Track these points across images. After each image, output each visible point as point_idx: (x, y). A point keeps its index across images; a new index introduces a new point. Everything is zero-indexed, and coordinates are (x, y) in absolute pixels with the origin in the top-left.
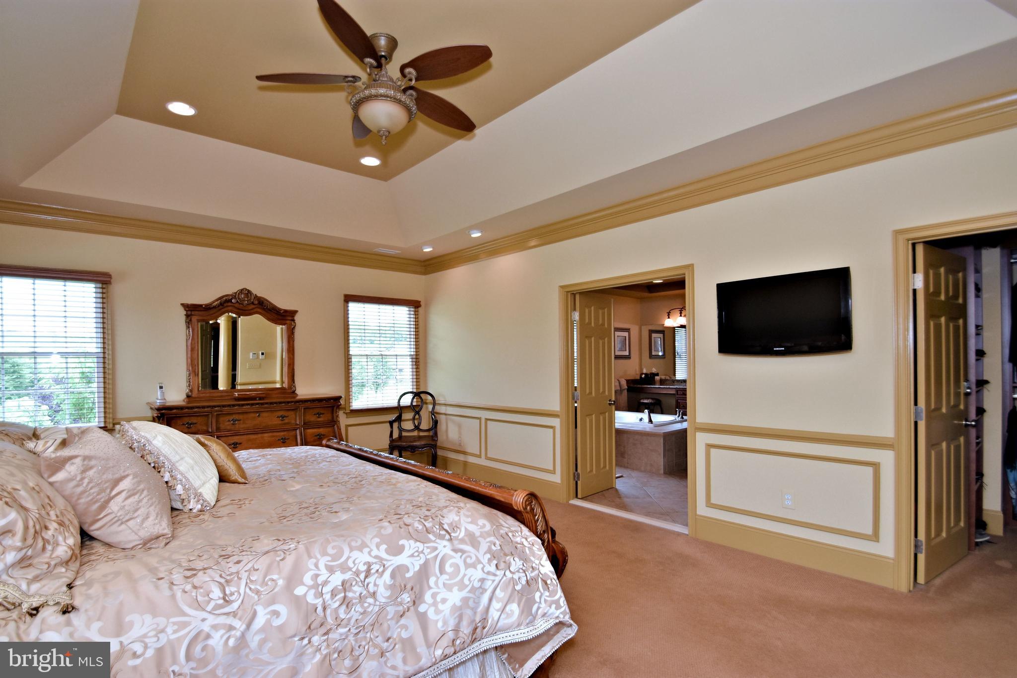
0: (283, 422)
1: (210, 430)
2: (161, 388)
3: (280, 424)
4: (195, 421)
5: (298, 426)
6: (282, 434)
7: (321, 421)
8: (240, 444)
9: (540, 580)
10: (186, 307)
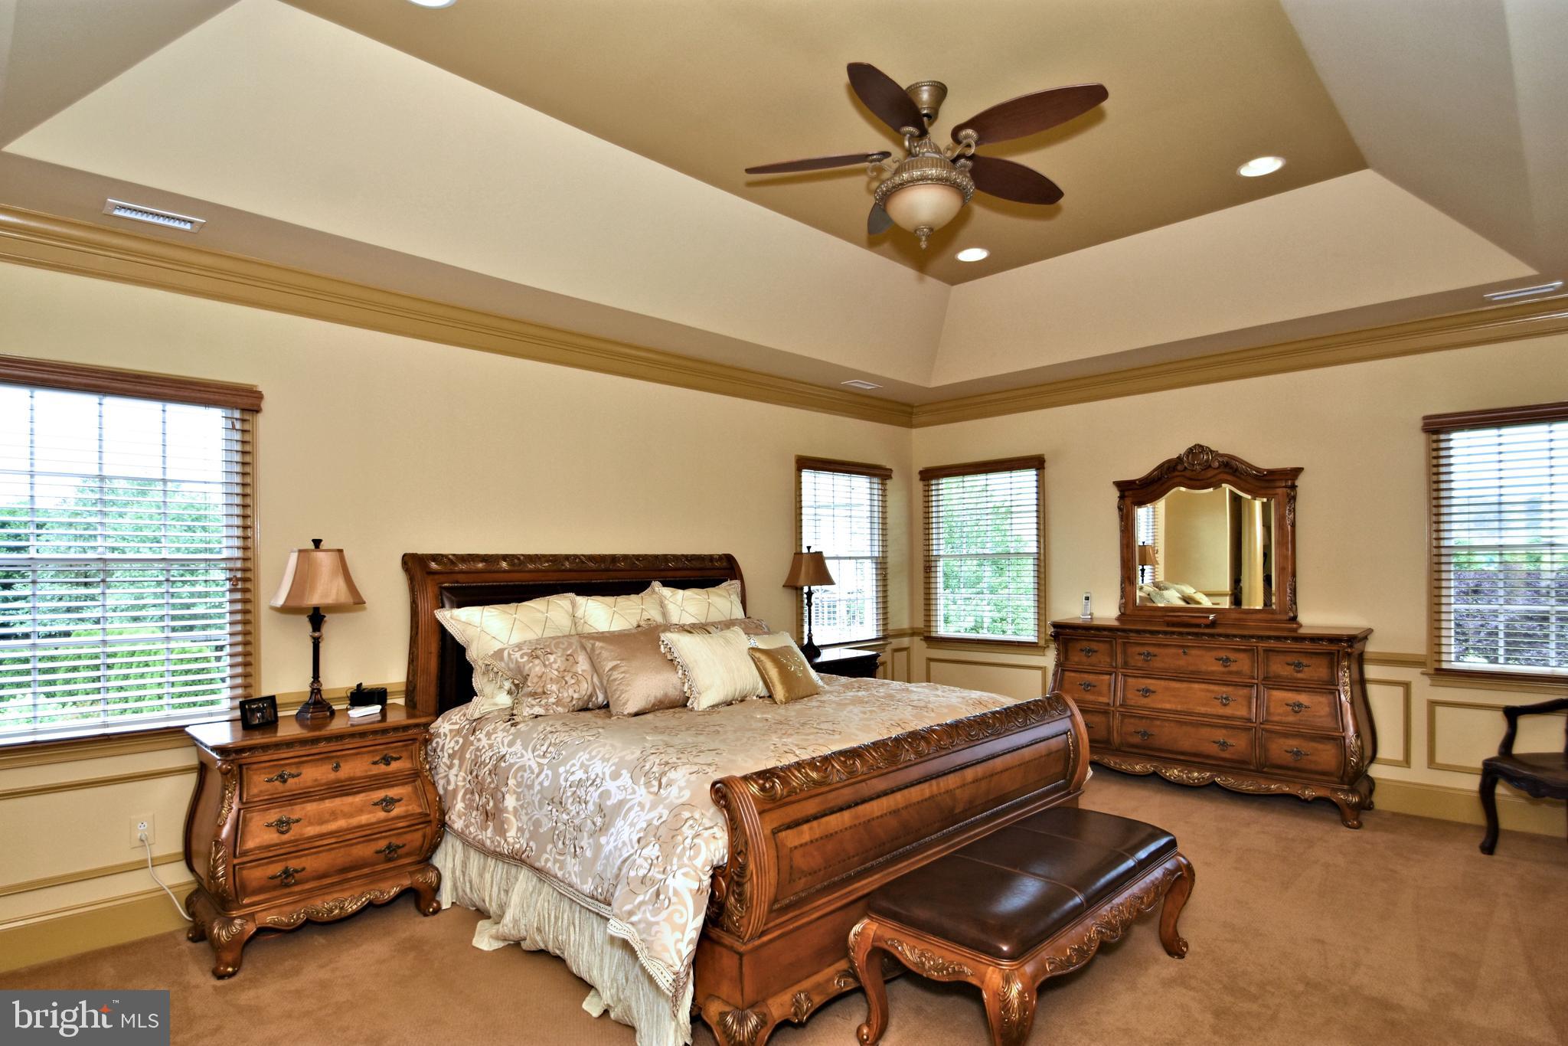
0: (1227, 669)
1: (1114, 664)
2: (1087, 598)
3: (1223, 673)
4: (1096, 648)
5: (1256, 681)
6: (1224, 689)
7: (1303, 679)
8: (1154, 692)
9: (657, 886)
10: (1121, 485)
